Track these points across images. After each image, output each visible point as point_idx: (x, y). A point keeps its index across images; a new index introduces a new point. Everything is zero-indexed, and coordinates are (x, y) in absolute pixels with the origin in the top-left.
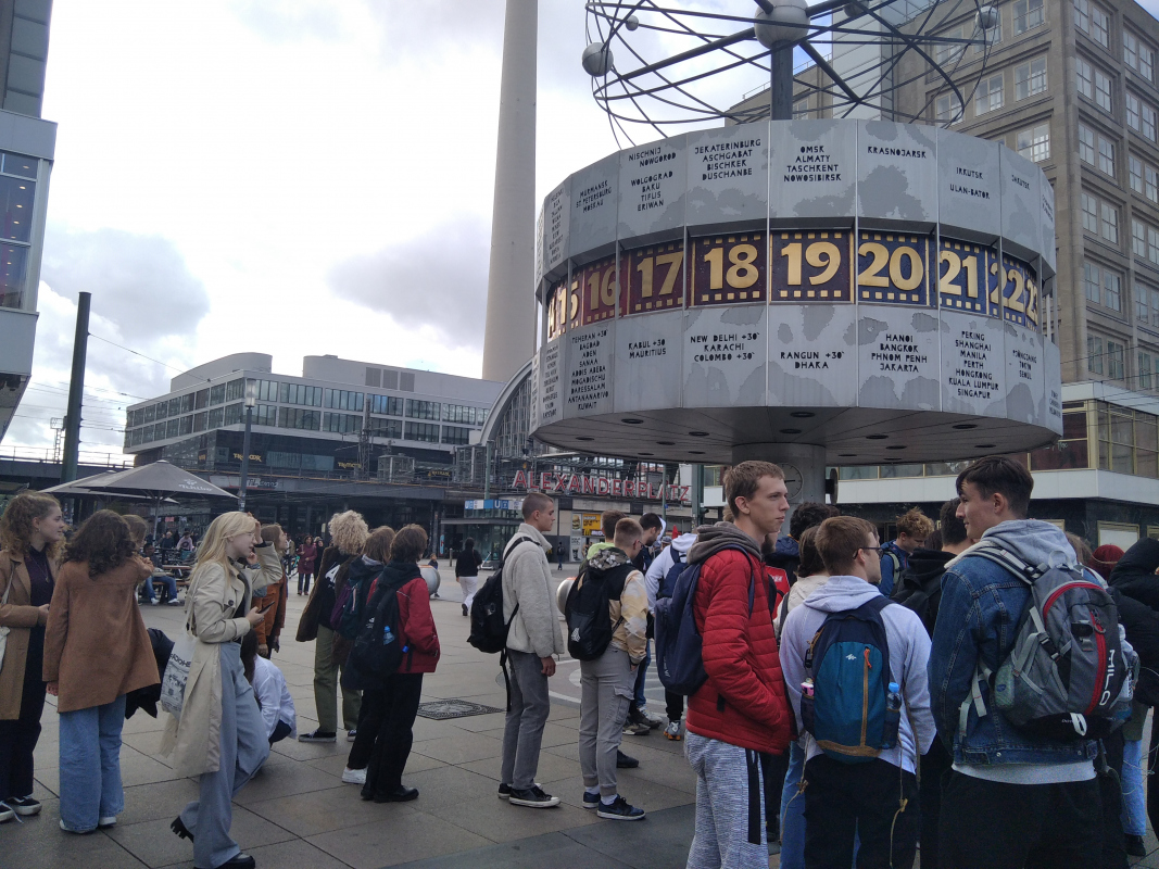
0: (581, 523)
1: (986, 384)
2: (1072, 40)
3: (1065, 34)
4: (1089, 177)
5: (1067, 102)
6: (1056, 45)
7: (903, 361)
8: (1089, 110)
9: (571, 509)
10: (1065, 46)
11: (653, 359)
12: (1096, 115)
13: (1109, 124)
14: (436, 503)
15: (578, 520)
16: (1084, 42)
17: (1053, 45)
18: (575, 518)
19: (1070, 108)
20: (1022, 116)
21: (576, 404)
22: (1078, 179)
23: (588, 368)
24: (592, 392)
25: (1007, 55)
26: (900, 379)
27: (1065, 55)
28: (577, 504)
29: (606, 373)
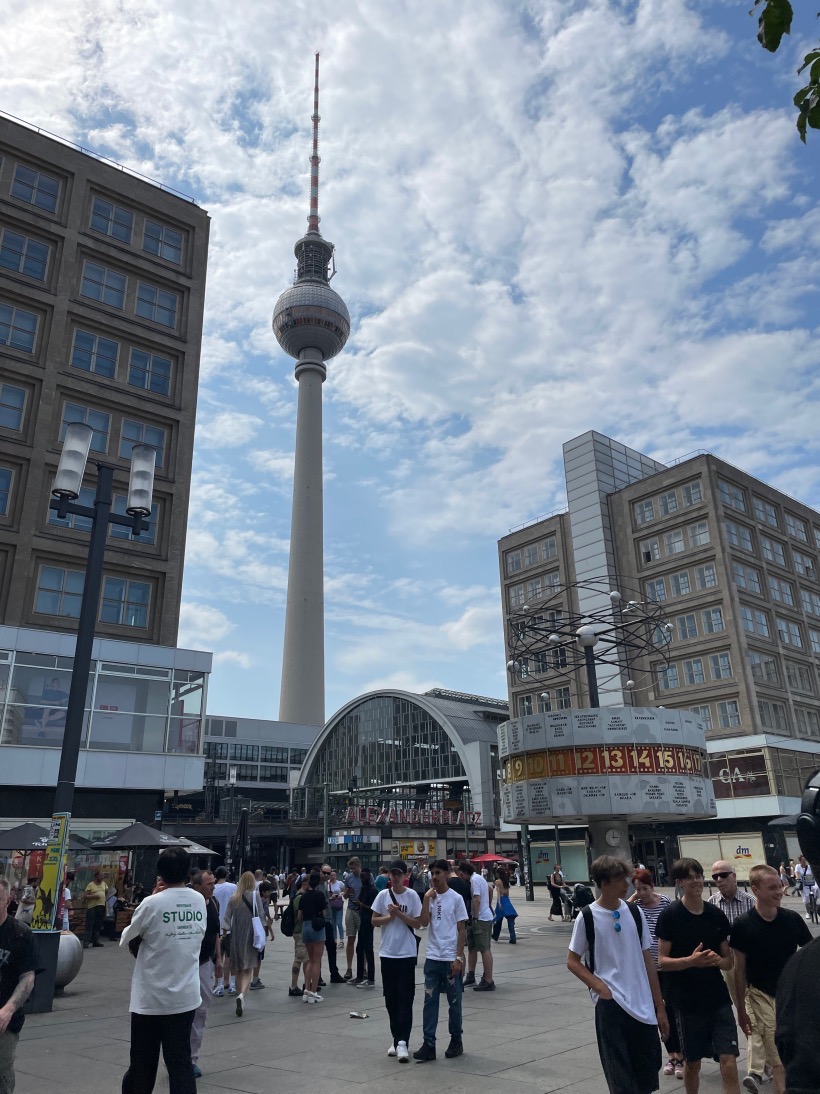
0: (399, 849)
1: (686, 801)
2: (721, 512)
3: (716, 509)
4: (744, 597)
5: (723, 551)
6: (712, 514)
7: (657, 795)
8: (738, 554)
9: (391, 838)
10: (717, 516)
11: (568, 795)
12: (743, 556)
13: (752, 560)
14: (282, 838)
15: (396, 847)
16: (729, 512)
17: (710, 515)
19: (726, 554)
20: (697, 558)
21: (535, 812)
22: (737, 599)
23: (540, 797)
25: (682, 519)
26: (656, 801)
27: (718, 521)
28: (396, 833)
29: (548, 800)
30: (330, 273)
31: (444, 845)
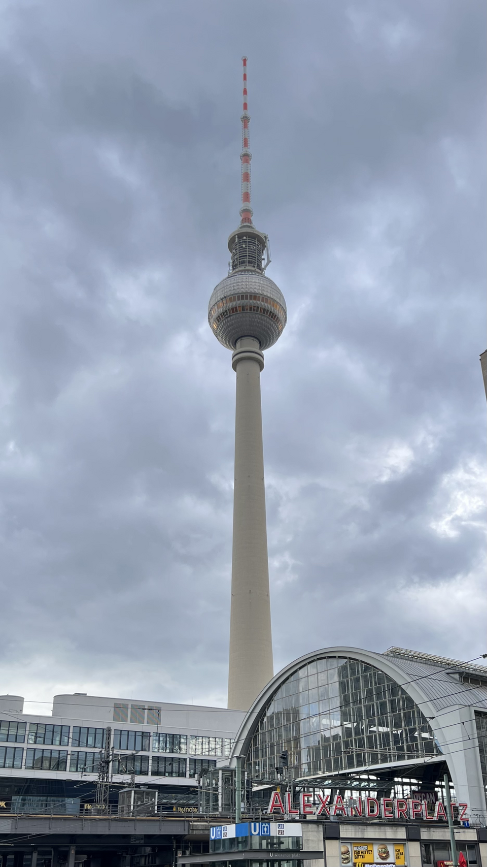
0: (352, 855)
9: (337, 838)
14: (178, 838)
15: (347, 852)
18: (343, 849)
28: (346, 831)
30: (264, 263)
31: (414, 849)
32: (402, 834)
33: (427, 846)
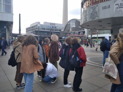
11: (107, 9)
21: (91, 19)
23: (94, 12)
24: (95, 16)
29: (98, 13)
31: (80, 39)
32: (79, 38)
33: (82, 39)
